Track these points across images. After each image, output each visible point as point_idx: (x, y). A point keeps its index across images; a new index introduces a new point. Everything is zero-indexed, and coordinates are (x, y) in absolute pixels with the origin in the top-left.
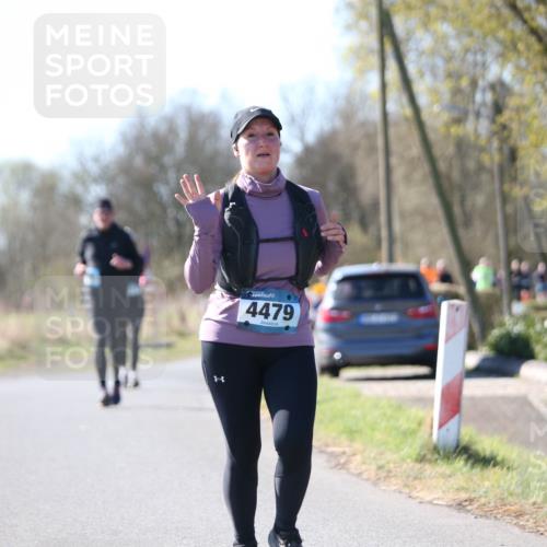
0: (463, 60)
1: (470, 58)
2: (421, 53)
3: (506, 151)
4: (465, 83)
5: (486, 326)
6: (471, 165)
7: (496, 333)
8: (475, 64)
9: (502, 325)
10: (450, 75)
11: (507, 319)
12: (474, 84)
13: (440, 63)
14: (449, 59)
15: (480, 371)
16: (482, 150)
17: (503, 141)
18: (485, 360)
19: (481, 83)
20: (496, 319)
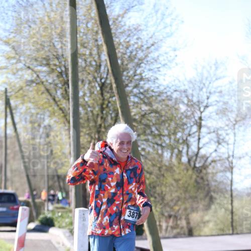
0: (36, 117)
1: (39, 116)
2: (21, 113)
4: (36, 125)
5: (38, 214)
7: (41, 216)
8: (40, 118)
9: (44, 214)
10: (31, 122)
11: (46, 212)
12: (39, 125)
13: (28, 118)
14: (32, 116)
15: (35, 230)
18: (37, 226)
19: (42, 126)
20: (42, 211)
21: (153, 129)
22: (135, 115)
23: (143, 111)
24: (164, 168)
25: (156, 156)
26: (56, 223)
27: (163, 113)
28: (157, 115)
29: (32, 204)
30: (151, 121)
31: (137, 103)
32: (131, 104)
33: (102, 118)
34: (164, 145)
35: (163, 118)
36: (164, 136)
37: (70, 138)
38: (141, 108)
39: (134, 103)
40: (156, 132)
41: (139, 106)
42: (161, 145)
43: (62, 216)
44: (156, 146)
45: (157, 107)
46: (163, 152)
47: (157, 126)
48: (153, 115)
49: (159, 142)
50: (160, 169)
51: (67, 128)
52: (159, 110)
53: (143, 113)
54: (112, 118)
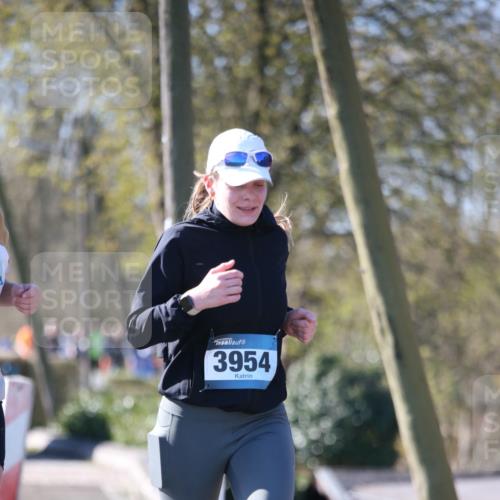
3: (92, 199)
4: (48, 115)
5: (59, 401)
6: (53, 210)
7: (69, 411)
12: (59, 116)
15: (52, 453)
16: (65, 195)
17: (90, 187)
19: (69, 117)
21: (429, 124)
22: (369, 80)
23: (396, 65)
24: (464, 252)
25: (438, 214)
26: (117, 431)
27: (462, 71)
28: (442, 78)
29: (38, 369)
30: (419, 98)
31: (376, 40)
32: (355, 43)
33: (263, 91)
34: (463, 176)
35: (462, 90)
36: (463, 146)
37: (159, 156)
38: (387, 58)
39: (366, 38)
40: (439, 135)
41: (382, 48)
42: (453, 178)
43: (135, 409)
44: (437, 181)
45: (443, 54)
46: (459, 201)
47: (441, 116)
48: (428, 77)
49: (447, 168)
50: (450, 255)
51: (147, 124)
52: (447, 61)
53: (396, 72)
54: (294, 92)
